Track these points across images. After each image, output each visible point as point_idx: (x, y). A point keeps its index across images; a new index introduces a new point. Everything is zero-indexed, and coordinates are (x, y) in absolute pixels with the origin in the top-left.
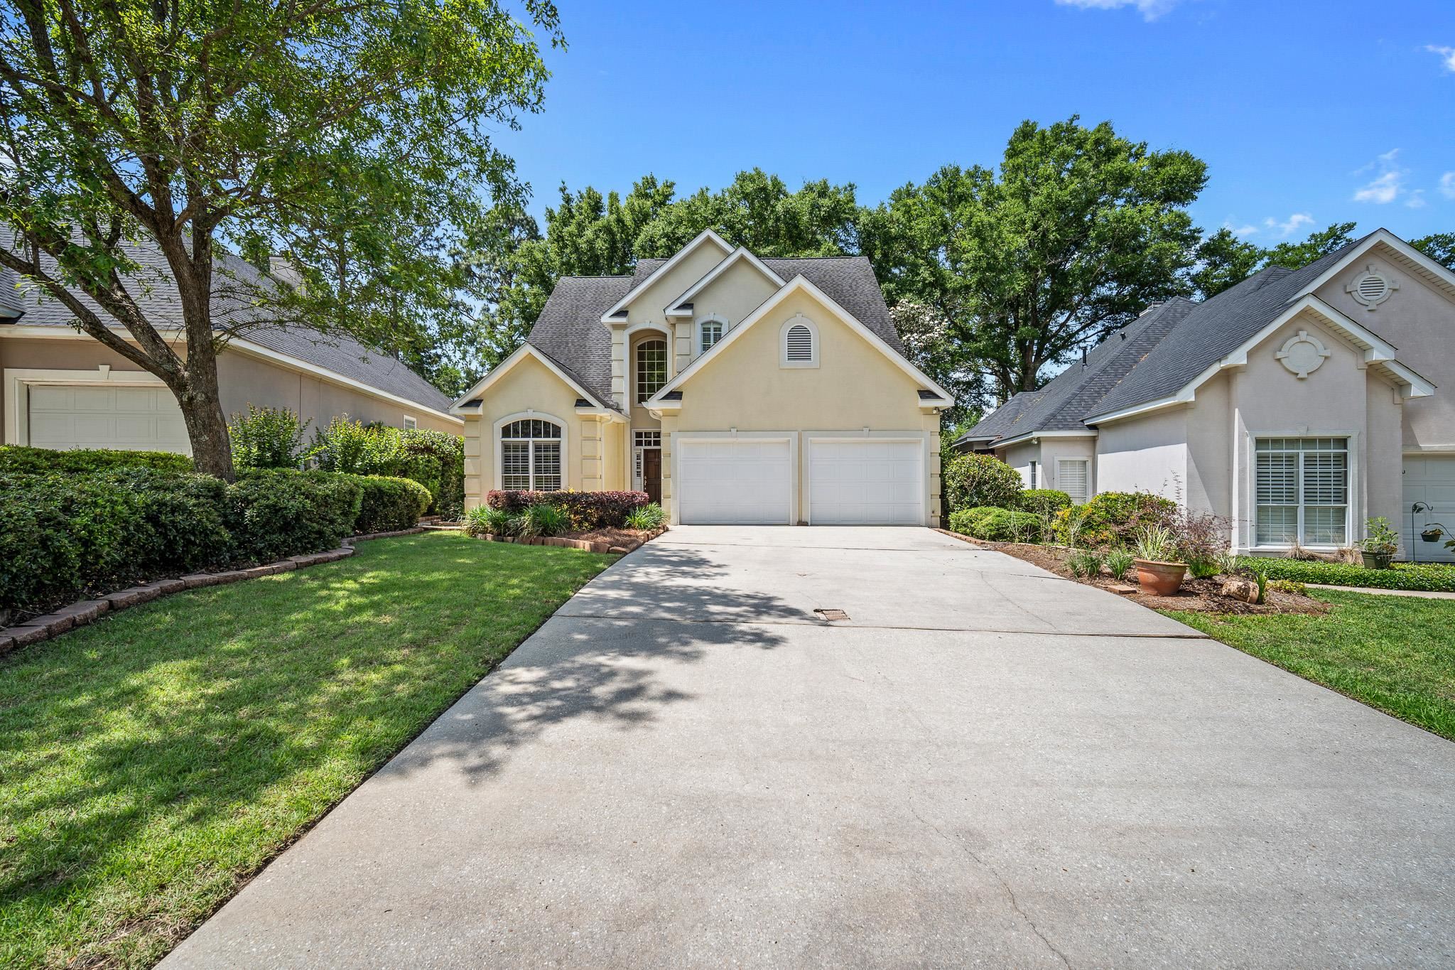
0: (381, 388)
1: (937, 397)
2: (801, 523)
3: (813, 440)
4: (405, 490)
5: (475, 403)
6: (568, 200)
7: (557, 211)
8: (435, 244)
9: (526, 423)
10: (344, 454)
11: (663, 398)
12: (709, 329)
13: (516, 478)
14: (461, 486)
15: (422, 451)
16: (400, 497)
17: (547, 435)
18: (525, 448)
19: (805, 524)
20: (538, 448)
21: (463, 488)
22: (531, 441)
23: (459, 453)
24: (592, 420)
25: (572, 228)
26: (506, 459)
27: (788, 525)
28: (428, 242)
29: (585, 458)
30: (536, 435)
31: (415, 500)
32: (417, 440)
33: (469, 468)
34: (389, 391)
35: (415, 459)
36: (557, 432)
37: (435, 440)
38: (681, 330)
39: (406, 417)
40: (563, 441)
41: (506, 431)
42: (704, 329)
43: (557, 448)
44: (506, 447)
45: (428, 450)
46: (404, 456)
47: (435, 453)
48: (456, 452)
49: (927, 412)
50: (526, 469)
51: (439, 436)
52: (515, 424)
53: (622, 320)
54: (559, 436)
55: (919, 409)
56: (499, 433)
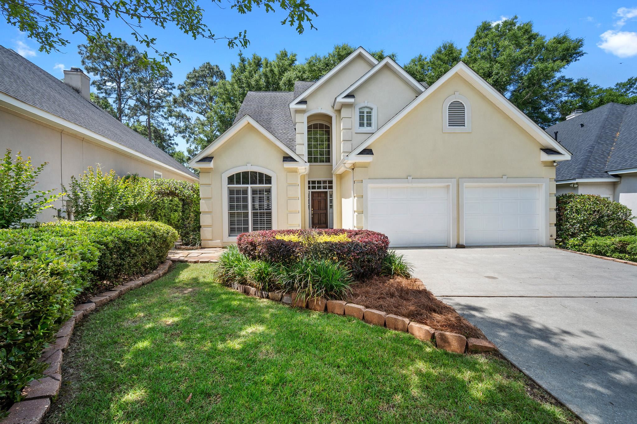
0: (136, 151)
1: (558, 153)
2: (459, 246)
3: (466, 184)
4: (155, 236)
5: (208, 159)
6: (243, 60)
7: (237, 66)
8: (169, 86)
9: (245, 174)
10: (99, 200)
11: (358, 154)
12: (363, 112)
13: (238, 213)
14: (197, 220)
15: (168, 195)
16: (149, 245)
17: (261, 182)
18: (245, 192)
19: (462, 247)
20: (254, 192)
21: (199, 221)
22: (250, 186)
23: (195, 196)
24: (294, 171)
25: (247, 73)
26: (231, 200)
27: (447, 247)
28: (166, 86)
29: (290, 199)
30: (254, 182)
31: (165, 241)
32: (163, 187)
33: (203, 206)
34: (143, 154)
35: (162, 200)
36: (268, 180)
37: (178, 186)
38: (344, 112)
39: (155, 172)
40: (274, 186)
41: (231, 180)
42: (360, 112)
43: (269, 191)
44: (231, 192)
45: (172, 193)
46: (154, 198)
47: (177, 196)
48: (193, 195)
49: (549, 164)
50: (246, 207)
51: (181, 183)
52: (238, 175)
53: (303, 107)
54: (270, 183)
55: (541, 163)
56: (226, 181)
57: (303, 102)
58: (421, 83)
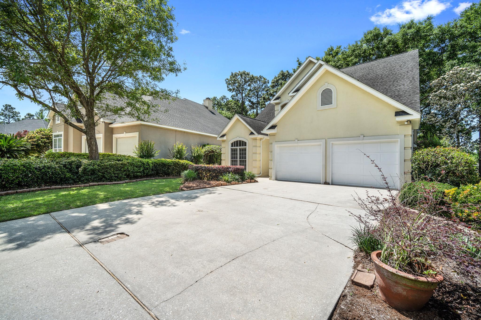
1: (408, 114)
2: (326, 183)
3: (333, 143)
5: (224, 136)
9: (237, 142)
11: (269, 129)
13: (234, 161)
17: (243, 145)
19: (328, 184)
22: (238, 148)
23: (220, 152)
24: (255, 139)
26: (232, 154)
27: (320, 183)
29: (254, 153)
30: (240, 145)
33: (222, 157)
40: (247, 147)
41: (232, 145)
43: (245, 150)
49: (401, 123)
50: (237, 158)
53: (277, 101)
54: (245, 145)
55: (396, 123)
56: (230, 145)
57: (278, 98)
58: (341, 70)
